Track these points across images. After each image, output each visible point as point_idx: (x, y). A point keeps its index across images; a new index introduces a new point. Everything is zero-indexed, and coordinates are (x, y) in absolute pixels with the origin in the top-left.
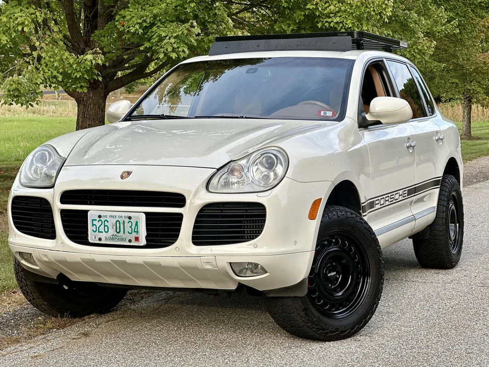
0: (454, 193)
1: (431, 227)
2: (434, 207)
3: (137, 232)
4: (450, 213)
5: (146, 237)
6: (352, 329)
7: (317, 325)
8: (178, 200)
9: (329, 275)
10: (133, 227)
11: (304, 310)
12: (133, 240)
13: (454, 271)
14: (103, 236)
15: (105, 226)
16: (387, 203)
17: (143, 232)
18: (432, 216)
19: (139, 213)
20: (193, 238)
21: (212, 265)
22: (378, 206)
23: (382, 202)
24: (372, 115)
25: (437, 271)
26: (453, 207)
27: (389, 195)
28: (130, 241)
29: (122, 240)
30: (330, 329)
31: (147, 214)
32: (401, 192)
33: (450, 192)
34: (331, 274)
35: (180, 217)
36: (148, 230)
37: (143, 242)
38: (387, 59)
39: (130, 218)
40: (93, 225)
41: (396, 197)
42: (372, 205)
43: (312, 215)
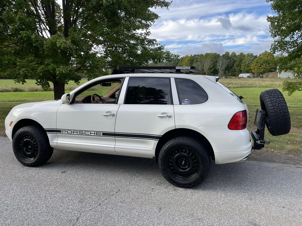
22: (63, 133)
23: (69, 132)
27: (78, 131)
34: (29, 147)
41: (86, 133)
42: (59, 131)
43: (10, 125)
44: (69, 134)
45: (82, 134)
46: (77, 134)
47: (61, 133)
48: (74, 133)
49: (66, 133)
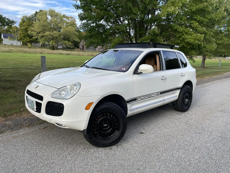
2: (177, 96)
3: (34, 107)
4: (185, 97)
5: (36, 109)
7: (95, 143)
10: (33, 105)
11: (89, 138)
12: (33, 109)
14: (29, 105)
15: (29, 102)
20: (46, 112)
26: (188, 95)
27: (148, 95)
30: (100, 144)
31: (36, 101)
32: (155, 94)
33: (186, 91)
35: (41, 105)
36: (36, 106)
38: (164, 51)
39: (32, 101)
41: (152, 95)
42: (135, 100)
43: (87, 108)
44: (142, 99)
45: (149, 96)
46: (146, 98)
47: (137, 100)
48: (145, 98)
49: (140, 99)
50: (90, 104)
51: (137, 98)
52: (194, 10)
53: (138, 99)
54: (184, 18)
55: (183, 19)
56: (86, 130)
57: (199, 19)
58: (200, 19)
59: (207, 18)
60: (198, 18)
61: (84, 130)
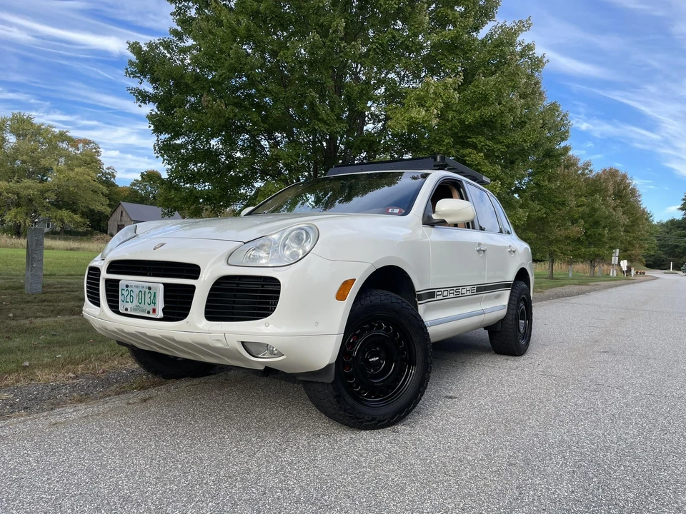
0: (524, 296)
1: (502, 321)
2: (505, 306)
3: (155, 303)
4: (519, 312)
5: (163, 309)
6: (392, 419)
7: (350, 413)
8: (193, 271)
9: (370, 360)
10: (152, 298)
11: (335, 397)
12: (151, 312)
13: (522, 358)
14: (129, 306)
15: (131, 296)
16: (452, 295)
17: (160, 304)
18: (503, 312)
19: (158, 283)
20: (206, 313)
21: (223, 343)
22: (439, 298)
23: (445, 293)
24: (439, 215)
25: (506, 357)
26: (524, 307)
27: (455, 289)
28: (149, 313)
29: (143, 311)
30: (366, 418)
31: (165, 285)
32: (468, 288)
33: (520, 295)
34: (373, 359)
35: (192, 289)
36: (165, 302)
37: (160, 314)
38: (467, 182)
39: (150, 288)
40: (122, 294)
41: (463, 291)
42: (432, 295)
43: (341, 296)
45: (458, 293)
47: (436, 298)
48: (450, 296)
49: (441, 297)
50: (347, 284)
51: (436, 290)
52: (470, 123)
53: (438, 293)
54: (447, 141)
55: (444, 143)
56: (334, 366)
57: (483, 144)
58: (486, 145)
59: (503, 142)
60: (481, 142)
61: (329, 366)
